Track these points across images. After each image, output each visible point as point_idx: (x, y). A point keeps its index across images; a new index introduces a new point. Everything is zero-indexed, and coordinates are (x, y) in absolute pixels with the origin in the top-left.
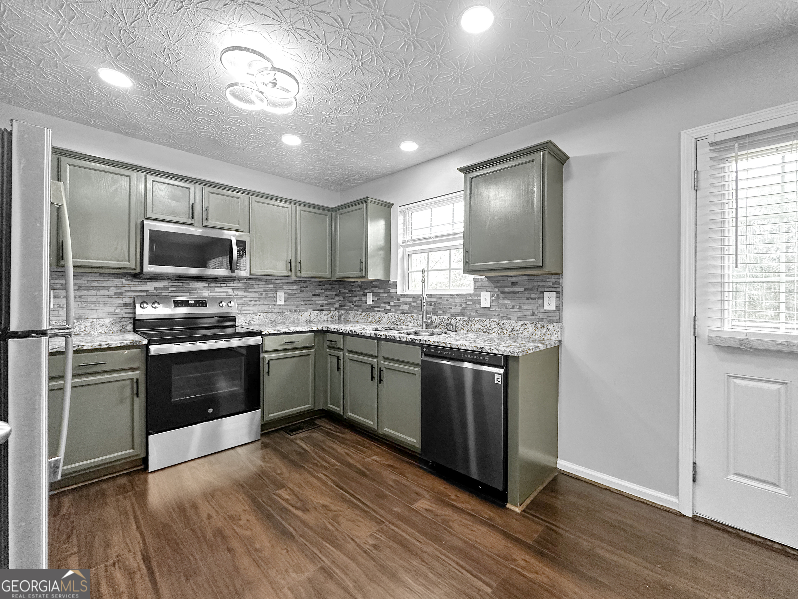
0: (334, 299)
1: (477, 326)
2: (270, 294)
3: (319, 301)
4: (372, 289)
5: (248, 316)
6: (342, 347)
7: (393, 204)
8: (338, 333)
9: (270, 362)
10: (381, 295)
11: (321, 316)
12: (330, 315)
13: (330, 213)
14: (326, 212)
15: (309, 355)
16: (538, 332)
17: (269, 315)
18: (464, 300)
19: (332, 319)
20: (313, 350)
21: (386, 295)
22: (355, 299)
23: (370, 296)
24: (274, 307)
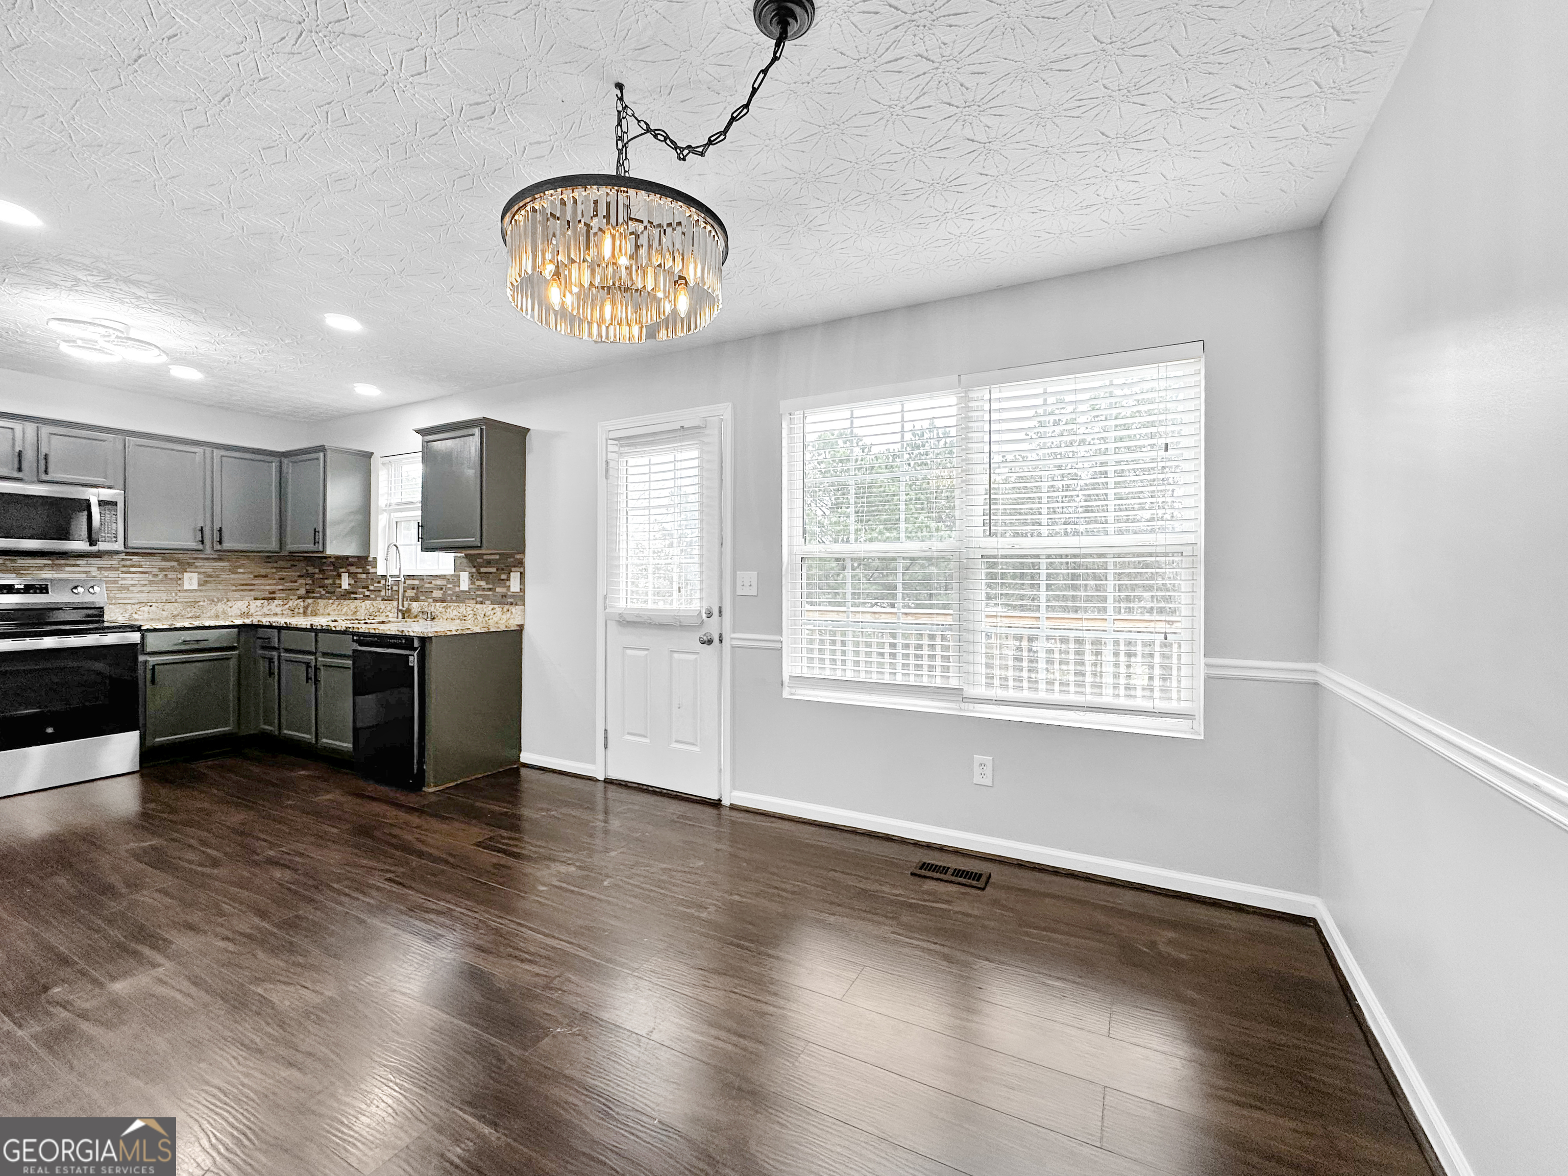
0: (296, 582)
1: (455, 613)
2: (172, 575)
3: (267, 586)
4: (349, 568)
5: (129, 607)
6: (277, 646)
7: (372, 454)
8: (271, 627)
9: (156, 667)
10: (359, 576)
11: (269, 607)
12: (287, 606)
13: (278, 459)
14: (271, 459)
15: (228, 659)
16: (504, 617)
17: (168, 606)
18: (444, 582)
19: (290, 613)
20: (237, 652)
21: (364, 576)
22: (327, 582)
23: (345, 577)
24: (179, 594)
